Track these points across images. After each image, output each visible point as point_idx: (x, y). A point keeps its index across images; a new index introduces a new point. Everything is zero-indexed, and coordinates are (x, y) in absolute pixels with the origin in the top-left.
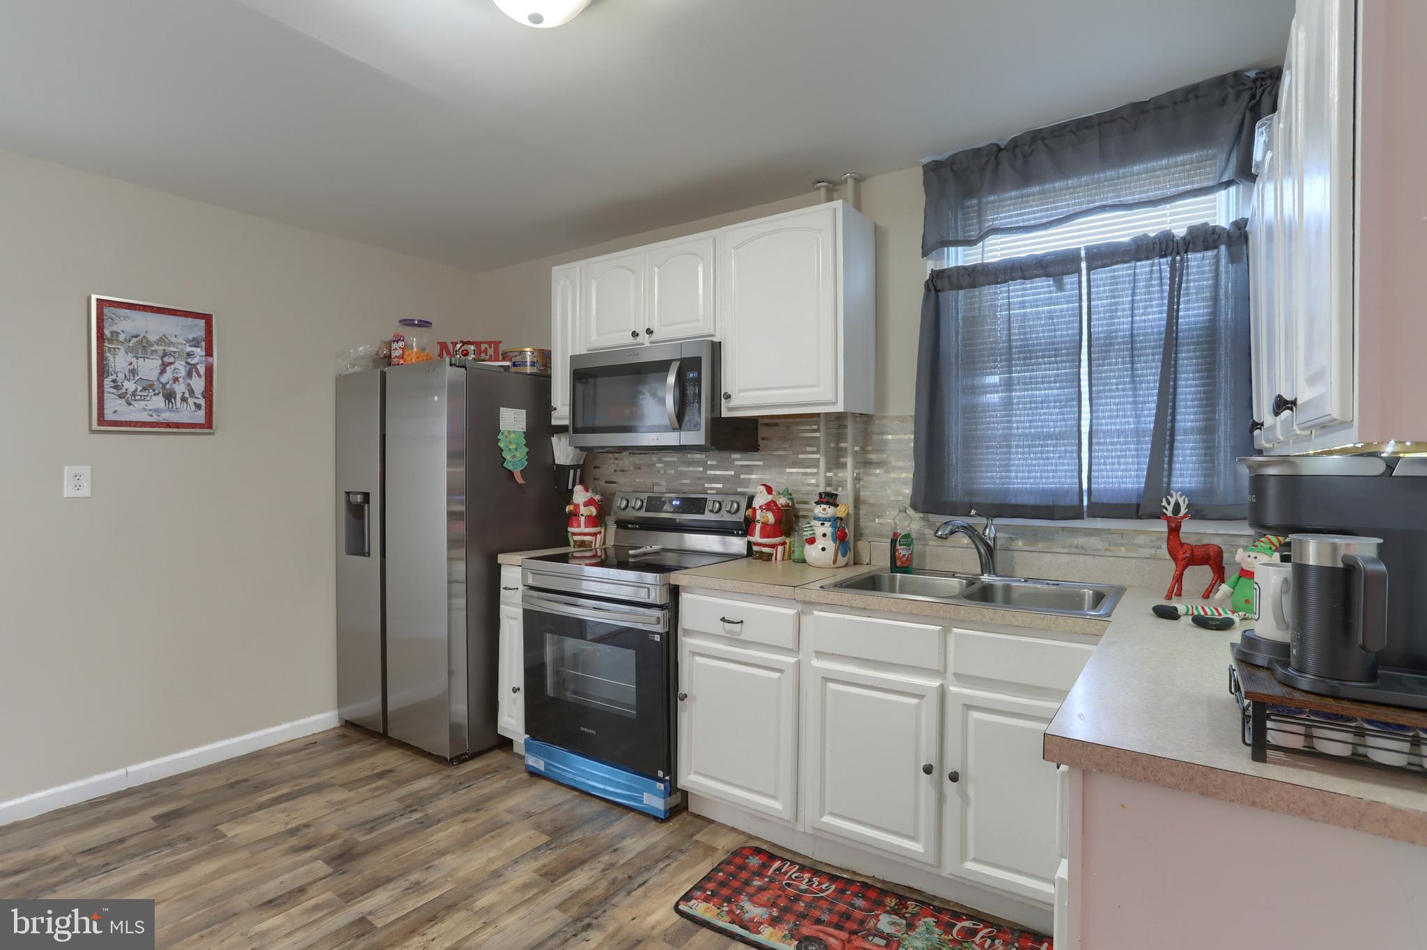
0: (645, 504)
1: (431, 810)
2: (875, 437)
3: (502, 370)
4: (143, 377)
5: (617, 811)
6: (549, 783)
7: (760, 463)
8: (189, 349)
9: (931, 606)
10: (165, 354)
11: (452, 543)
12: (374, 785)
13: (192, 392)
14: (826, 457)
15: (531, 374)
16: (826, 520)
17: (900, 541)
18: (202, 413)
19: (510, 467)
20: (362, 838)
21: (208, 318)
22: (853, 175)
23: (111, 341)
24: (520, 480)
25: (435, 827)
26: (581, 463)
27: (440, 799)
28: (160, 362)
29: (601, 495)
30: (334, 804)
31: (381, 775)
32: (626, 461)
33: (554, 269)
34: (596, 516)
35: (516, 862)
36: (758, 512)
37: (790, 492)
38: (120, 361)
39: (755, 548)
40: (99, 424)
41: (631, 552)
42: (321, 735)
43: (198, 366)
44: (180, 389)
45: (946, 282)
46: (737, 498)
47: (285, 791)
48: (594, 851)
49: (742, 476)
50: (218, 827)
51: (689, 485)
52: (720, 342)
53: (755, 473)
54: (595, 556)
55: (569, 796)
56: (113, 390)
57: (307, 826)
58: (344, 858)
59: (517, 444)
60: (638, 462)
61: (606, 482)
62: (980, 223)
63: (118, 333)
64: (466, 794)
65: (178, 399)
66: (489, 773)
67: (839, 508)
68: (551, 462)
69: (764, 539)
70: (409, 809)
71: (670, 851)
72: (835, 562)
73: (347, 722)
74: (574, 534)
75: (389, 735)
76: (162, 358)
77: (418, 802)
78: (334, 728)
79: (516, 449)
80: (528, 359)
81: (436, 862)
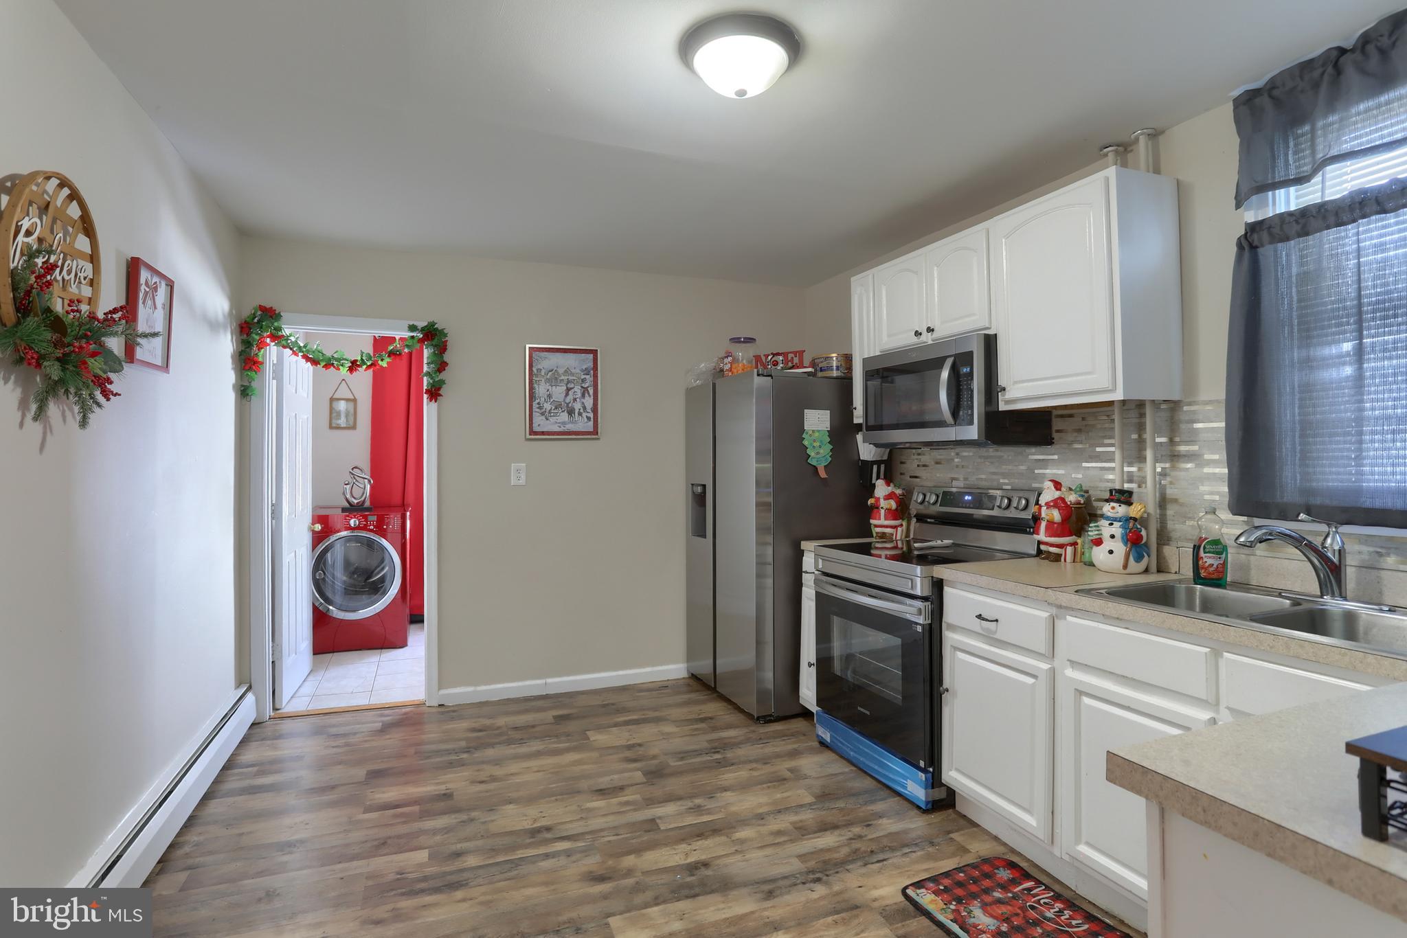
0: (940, 499)
1: (729, 754)
2: (1183, 426)
3: (806, 375)
4: (556, 400)
5: (885, 793)
6: (834, 754)
7: (1056, 457)
8: (583, 377)
9: (1194, 623)
10: (569, 382)
11: (761, 529)
12: (696, 726)
13: (585, 408)
14: (1123, 449)
15: (837, 378)
16: (1115, 519)
17: (1204, 548)
18: (591, 423)
19: (814, 463)
20: (673, 763)
21: (594, 352)
22: (1145, 131)
23: (537, 377)
24: (823, 474)
25: (728, 768)
26: (885, 458)
27: (740, 748)
28: (565, 388)
29: (904, 489)
30: (663, 734)
31: (703, 720)
32: (928, 456)
33: (852, 279)
34: (896, 509)
35: (779, 811)
36: (1044, 509)
37: (1084, 488)
38: (542, 389)
39: (1043, 547)
40: (530, 435)
41: (916, 545)
42: (673, 682)
43: (589, 389)
44: (577, 406)
45: (1265, 236)
46: (1026, 495)
47: (635, 717)
48: (849, 821)
49: (1036, 471)
50: (587, 732)
51: (985, 480)
52: (996, 335)
53: (1049, 467)
54: (896, 548)
55: (847, 770)
56: (538, 410)
57: (640, 745)
58: (655, 774)
59: (821, 441)
60: (939, 457)
61: (911, 477)
62: (1313, 153)
63: (541, 370)
64: (762, 748)
65: (576, 414)
66: (787, 736)
67: (1133, 507)
68: (856, 458)
69: (1053, 538)
70: (713, 750)
71: (920, 840)
72: (1125, 567)
73: (692, 674)
74: (876, 526)
75: (718, 689)
76: (567, 385)
77: (724, 745)
78: (684, 678)
79: (820, 447)
80: (835, 364)
81: (718, 795)
